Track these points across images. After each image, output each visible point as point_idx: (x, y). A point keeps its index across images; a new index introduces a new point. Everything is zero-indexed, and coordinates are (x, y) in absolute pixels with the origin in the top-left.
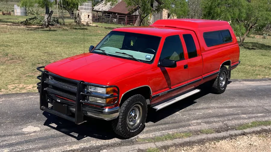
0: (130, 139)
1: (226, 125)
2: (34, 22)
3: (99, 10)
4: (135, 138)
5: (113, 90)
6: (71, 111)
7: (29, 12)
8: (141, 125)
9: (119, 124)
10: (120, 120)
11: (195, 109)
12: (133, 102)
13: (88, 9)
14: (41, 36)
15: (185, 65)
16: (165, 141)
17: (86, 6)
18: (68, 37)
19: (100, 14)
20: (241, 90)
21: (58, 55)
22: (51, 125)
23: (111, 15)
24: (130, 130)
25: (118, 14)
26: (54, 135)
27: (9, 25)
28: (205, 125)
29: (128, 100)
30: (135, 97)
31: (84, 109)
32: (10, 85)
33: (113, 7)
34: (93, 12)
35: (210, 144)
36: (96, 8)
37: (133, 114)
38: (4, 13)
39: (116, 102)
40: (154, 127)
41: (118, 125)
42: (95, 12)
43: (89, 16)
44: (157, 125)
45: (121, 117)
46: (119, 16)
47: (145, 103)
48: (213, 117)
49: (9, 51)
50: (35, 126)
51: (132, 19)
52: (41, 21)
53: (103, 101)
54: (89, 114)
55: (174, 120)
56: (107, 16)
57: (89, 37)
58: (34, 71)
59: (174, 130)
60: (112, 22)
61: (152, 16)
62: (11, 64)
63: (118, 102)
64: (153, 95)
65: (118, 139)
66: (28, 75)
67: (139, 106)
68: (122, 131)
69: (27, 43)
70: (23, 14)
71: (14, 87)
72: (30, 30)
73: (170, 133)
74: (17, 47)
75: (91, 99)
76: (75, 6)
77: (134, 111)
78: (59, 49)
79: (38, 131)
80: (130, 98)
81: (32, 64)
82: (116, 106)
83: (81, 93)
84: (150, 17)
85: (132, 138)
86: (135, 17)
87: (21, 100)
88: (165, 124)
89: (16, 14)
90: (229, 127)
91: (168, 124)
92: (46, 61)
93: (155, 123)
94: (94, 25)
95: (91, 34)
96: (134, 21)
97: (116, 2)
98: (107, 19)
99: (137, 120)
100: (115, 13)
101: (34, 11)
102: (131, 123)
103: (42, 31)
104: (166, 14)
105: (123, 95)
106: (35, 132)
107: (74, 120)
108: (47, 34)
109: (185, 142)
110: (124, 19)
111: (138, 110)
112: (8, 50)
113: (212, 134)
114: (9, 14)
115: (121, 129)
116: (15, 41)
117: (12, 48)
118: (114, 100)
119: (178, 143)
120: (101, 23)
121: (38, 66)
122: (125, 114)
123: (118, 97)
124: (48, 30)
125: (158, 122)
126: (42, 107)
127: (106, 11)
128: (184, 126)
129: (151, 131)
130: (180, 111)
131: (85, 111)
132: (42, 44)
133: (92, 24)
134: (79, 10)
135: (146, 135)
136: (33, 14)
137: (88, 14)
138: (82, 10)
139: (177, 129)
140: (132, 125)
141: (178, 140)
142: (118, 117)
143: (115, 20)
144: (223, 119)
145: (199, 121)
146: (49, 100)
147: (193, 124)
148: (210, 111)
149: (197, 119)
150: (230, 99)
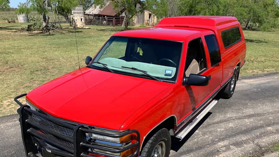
1: (258, 146)
2: (34, 28)
3: (90, 14)
7: (31, 19)
13: (80, 13)
14: (40, 41)
17: (78, 11)
18: (65, 40)
19: (92, 17)
21: (56, 60)
23: (101, 18)
25: (107, 16)
27: (12, 32)
28: (236, 149)
29: (150, 141)
30: (158, 136)
32: (5, 100)
33: (102, 10)
34: (85, 16)
36: (87, 12)
37: (156, 155)
38: (10, 21)
39: (135, 153)
42: (86, 16)
43: (81, 19)
46: (108, 19)
48: (238, 134)
49: (10, 58)
51: (119, 20)
52: (40, 27)
55: (197, 143)
56: (98, 19)
57: (83, 39)
58: (32, 80)
60: (102, 24)
61: (136, 17)
62: (10, 73)
63: (138, 150)
64: (178, 124)
66: (25, 85)
67: (163, 142)
69: (28, 48)
70: (26, 21)
71: (9, 103)
72: (31, 35)
74: (18, 53)
76: (69, 11)
77: (156, 150)
78: (56, 53)
80: (152, 138)
81: (31, 72)
83: (81, 144)
84: (134, 18)
86: (122, 19)
87: (12, 127)
89: (20, 22)
90: (263, 149)
92: (44, 67)
94: (87, 27)
95: (85, 36)
96: (121, 22)
97: (105, 6)
98: (97, 21)
100: (104, 16)
101: (35, 18)
103: (41, 36)
104: (147, 15)
105: (144, 138)
108: (45, 38)
110: (112, 21)
112: (8, 57)
114: (14, 22)
116: (16, 48)
117: (13, 55)
118: (133, 150)
120: (92, 26)
121: (36, 73)
123: (139, 145)
124: (47, 35)
126: (28, 153)
127: (96, 14)
132: (41, 49)
133: (86, 27)
134: (73, 15)
136: (34, 21)
137: (81, 18)
138: (75, 14)
143: (105, 22)
144: (251, 137)
145: (226, 142)
146: (37, 144)
147: (221, 149)
148: (231, 125)
149: (223, 140)
150: (242, 104)
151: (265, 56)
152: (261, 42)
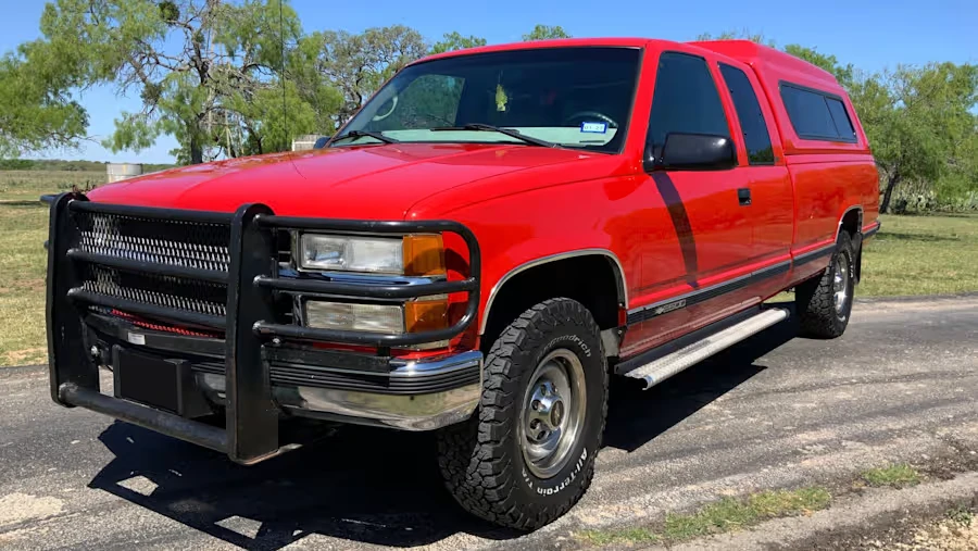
0: (535, 536)
1: (951, 443)
4: (563, 527)
5: (440, 251)
6: (208, 396)
8: (583, 457)
9: (480, 455)
10: (485, 431)
11: (777, 391)
12: (549, 333)
15: (740, 187)
16: (717, 536)
20: (901, 323)
22: (125, 484)
24: (535, 487)
26: (128, 533)
28: (868, 449)
29: (522, 322)
30: (554, 310)
31: (279, 374)
35: (934, 535)
37: (547, 403)
39: (465, 319)
40: (637, 471)
41: (475, 460)
44: (648, 460)
45: (490, 413)
47: (596, 346)
48: (871, 415)
50: (39, 494)
53: (387, 320)
54: (315, 401)
55: (714, 433)
59: (737, 478)
63: (475, 321)
64: (631, 307)
65: (474, 538)
67: (572, 357)
68: (499, 492)
73: (725, 493)
75: (322, 317)
77: (547, 384)
79: (49, 518)
80: (530, 313)
82: (461, 348)
83: (256, 279)
85: (546, 529)
88: (681, 453)
90: (973, 453)
91: (693, 451)
93: (634, 454)
99: (565, 431)
102: (539, 450)
105: (494, 291)
106: (27, 523)
107: (221, 441)
109: (816, 533)
111: (564, 379)
113: (920, 486)
115: (492, 481)
118: (454, 311)
119: (786, 540)
122: (510, 398)
123: (476, 293)
125: (645, 446)
126: (62, 386)
128: (774, 459)
129: (630, 489)
130: (719, 399)
131: (285, 384)
135: (615, 508)
139: (746, 471)
140: (545, 462)
141: (775, 524)
142: (477, 412)
144: (922, 422)
145: (827, 433)
146: (99, 348)
147: (807, 447)
148: (842, 395)
149: (814, 427)
150: (882, 351)
151: (955, 268)
152: (937, 239)
